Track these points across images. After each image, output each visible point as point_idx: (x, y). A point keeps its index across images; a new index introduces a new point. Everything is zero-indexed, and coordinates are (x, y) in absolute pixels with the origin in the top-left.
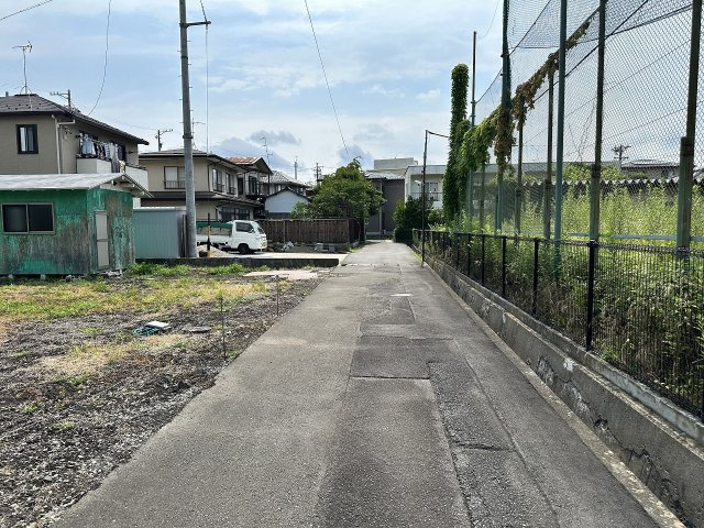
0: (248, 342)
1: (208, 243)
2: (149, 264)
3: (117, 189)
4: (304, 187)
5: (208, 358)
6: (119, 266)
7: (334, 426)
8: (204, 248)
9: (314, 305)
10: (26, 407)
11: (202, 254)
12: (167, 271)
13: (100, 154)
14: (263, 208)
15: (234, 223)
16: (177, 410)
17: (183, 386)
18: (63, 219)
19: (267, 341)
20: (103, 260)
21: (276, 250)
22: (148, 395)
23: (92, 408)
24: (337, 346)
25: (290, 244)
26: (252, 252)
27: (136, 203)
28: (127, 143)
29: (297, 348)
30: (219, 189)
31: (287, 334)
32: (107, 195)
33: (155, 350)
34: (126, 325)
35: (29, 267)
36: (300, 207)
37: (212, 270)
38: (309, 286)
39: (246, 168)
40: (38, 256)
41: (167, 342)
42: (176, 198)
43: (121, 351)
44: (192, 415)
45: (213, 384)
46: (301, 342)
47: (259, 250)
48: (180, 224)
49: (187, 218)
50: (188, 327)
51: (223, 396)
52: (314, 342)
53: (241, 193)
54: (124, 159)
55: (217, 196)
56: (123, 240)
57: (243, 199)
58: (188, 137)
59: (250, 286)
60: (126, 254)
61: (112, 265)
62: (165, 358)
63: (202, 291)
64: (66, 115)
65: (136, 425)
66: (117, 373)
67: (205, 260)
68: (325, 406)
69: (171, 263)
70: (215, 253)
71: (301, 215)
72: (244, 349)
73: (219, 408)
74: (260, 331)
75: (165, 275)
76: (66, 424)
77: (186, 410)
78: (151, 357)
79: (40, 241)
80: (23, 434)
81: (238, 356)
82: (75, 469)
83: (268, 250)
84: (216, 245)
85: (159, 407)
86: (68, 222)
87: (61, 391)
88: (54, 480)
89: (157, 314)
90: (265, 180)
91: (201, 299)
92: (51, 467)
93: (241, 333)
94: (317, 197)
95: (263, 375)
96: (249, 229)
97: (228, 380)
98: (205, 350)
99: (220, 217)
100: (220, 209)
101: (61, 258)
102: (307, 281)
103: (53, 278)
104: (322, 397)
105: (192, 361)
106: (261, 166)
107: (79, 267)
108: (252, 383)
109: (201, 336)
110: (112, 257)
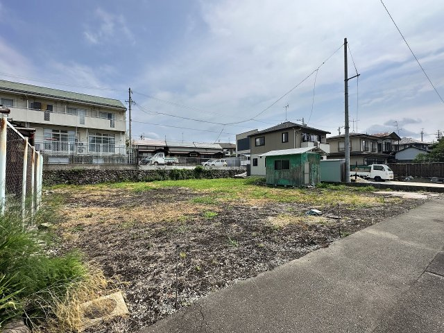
0: (358, 229)
1: (356, 175)
2: (326, 184)
3: (314, 153)
4: (427, 145)
5: (332, 233)
6: (313, 184)
7: (395, 301)
8: (354, 178)
9: (415, 216)
10: (254, 234)
11: (352, 180)
12: (334, 187)
13: (309, 140)
14: (394, 158)
15: (372, 166)
16: (305, 253)
17: (312, 243)
18: (293, 165)
19: (370, 231)
20: (307, 181)
21: (400, 180)
22: (297, 242)
23: (274, 241)
24: (423, 246)
25: (411, 177)
26: (384, 181)
27: (325, 158)
28: (321, 134)
29: (389, 240)
30: (366, 149)
31: (385, 230)
32: (309, 155)
33: (310, 223)
34: (304, 209)
35: (282, 182)
36: (420, 156)
37: (356, 188)
38: (418, 203)
39: (384, 138)
40: (284, 178)
41: (317, 219)
42: (341, 155)
43: (296, 220)
44: (310, 259)
45: (327, 246)
46: (395, 237)
47: (388, 180)
48: (342, 166)
49: (346, 164)
50: (331, 215)
51: (329, 255)
52: (403, 239)
53: (379, 151)
54: (320, 141)
55: (364, 153)
56: (315, 173)
57: (381, 153)
58: (347, 128)
59: (374, 199)
60: (317, 179)
61: (310, 184)
62: (312, 227)
63: (346, 198)
64: (297, 127)
65: (284, 255)
66: (291, 230)
67: (354, 183)
68: (393, 284)
69: (336, 184)
70: (359, 180)
71: (422, 161)
72: (353, 232)
73: (325, 260)
74: (367, 224)
75: (332, 189)
76: (262, 245)
77: (308, 255)
78: (307, 225)
79: (286, 173)
80: (248, 244)
81: (348, 235)
82: (254, 265)
83: (394, 180)
84: (362, 177)
85: (298, 250)
86: (294, 166)
87: (268, 231)
88: (244, 266)
89: (320, 207)
90: (396, 143)
91: (343, 202)
92: (247, 261)
93: (356, 223)
94: (435, 150)
95: (358, 250)
96: (382, 169)
97: (337, 247)
98: (333, 228)
99: (366, 163)
100: (366, 159)
101: (292, 179)
102: (416, 200)
103: (288, 187)
104: (394, 277)
105: (323, 232)
106: (394, 136)
107: (297, 183)
108: (349, 252)
109: (335, 221)
110: (310, 180)
